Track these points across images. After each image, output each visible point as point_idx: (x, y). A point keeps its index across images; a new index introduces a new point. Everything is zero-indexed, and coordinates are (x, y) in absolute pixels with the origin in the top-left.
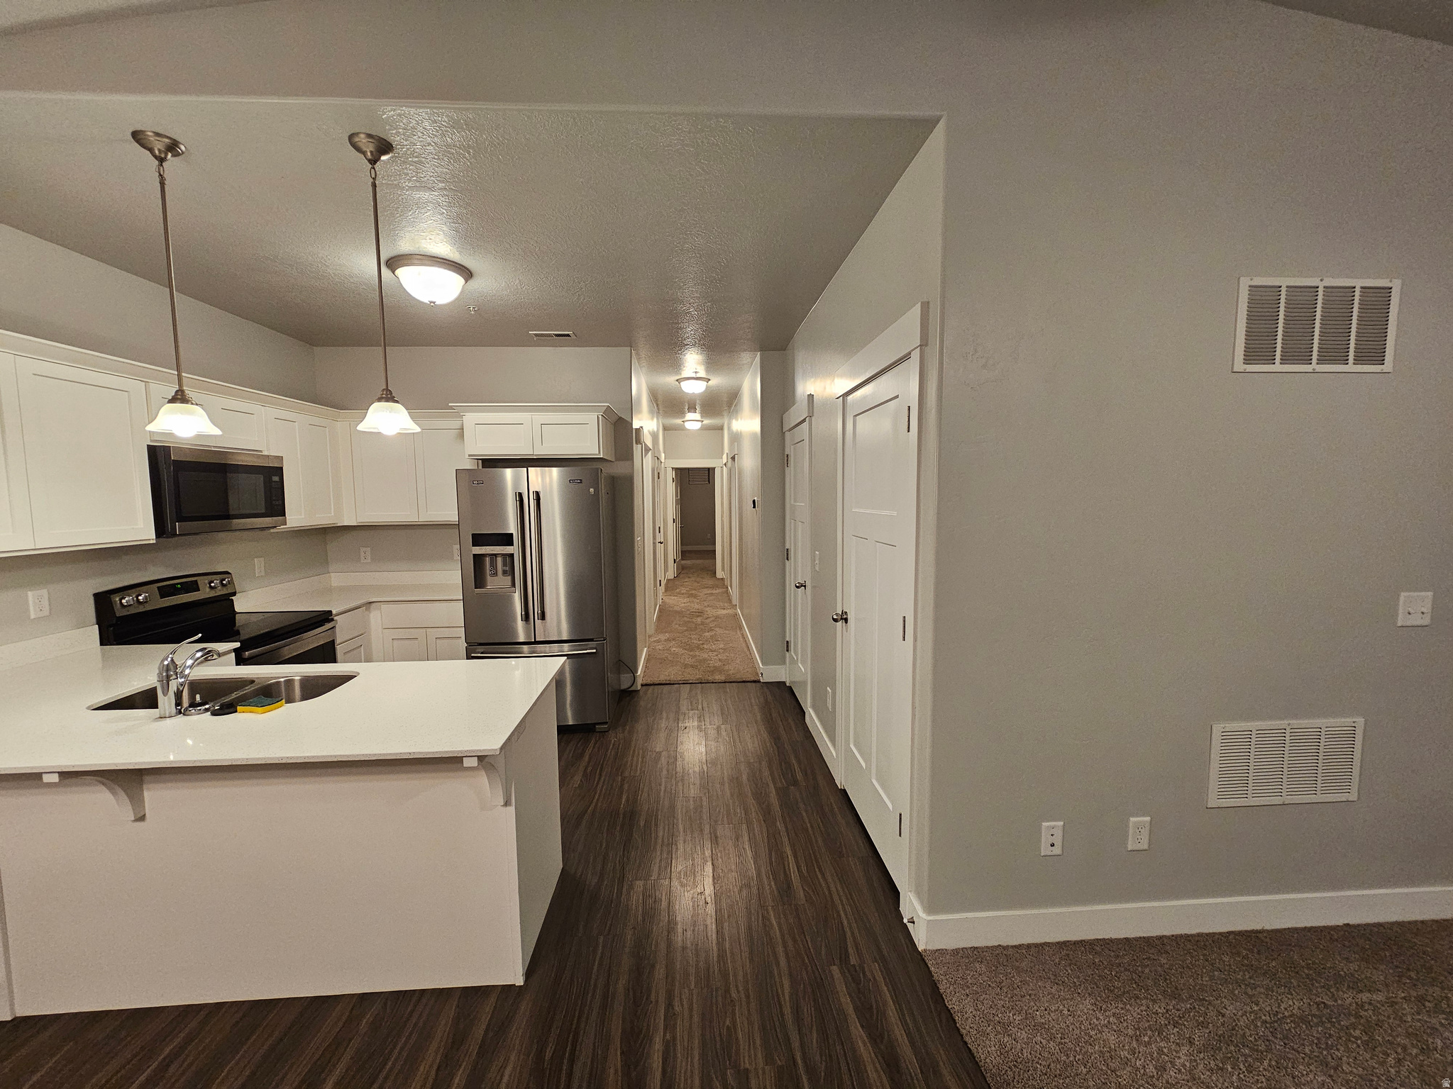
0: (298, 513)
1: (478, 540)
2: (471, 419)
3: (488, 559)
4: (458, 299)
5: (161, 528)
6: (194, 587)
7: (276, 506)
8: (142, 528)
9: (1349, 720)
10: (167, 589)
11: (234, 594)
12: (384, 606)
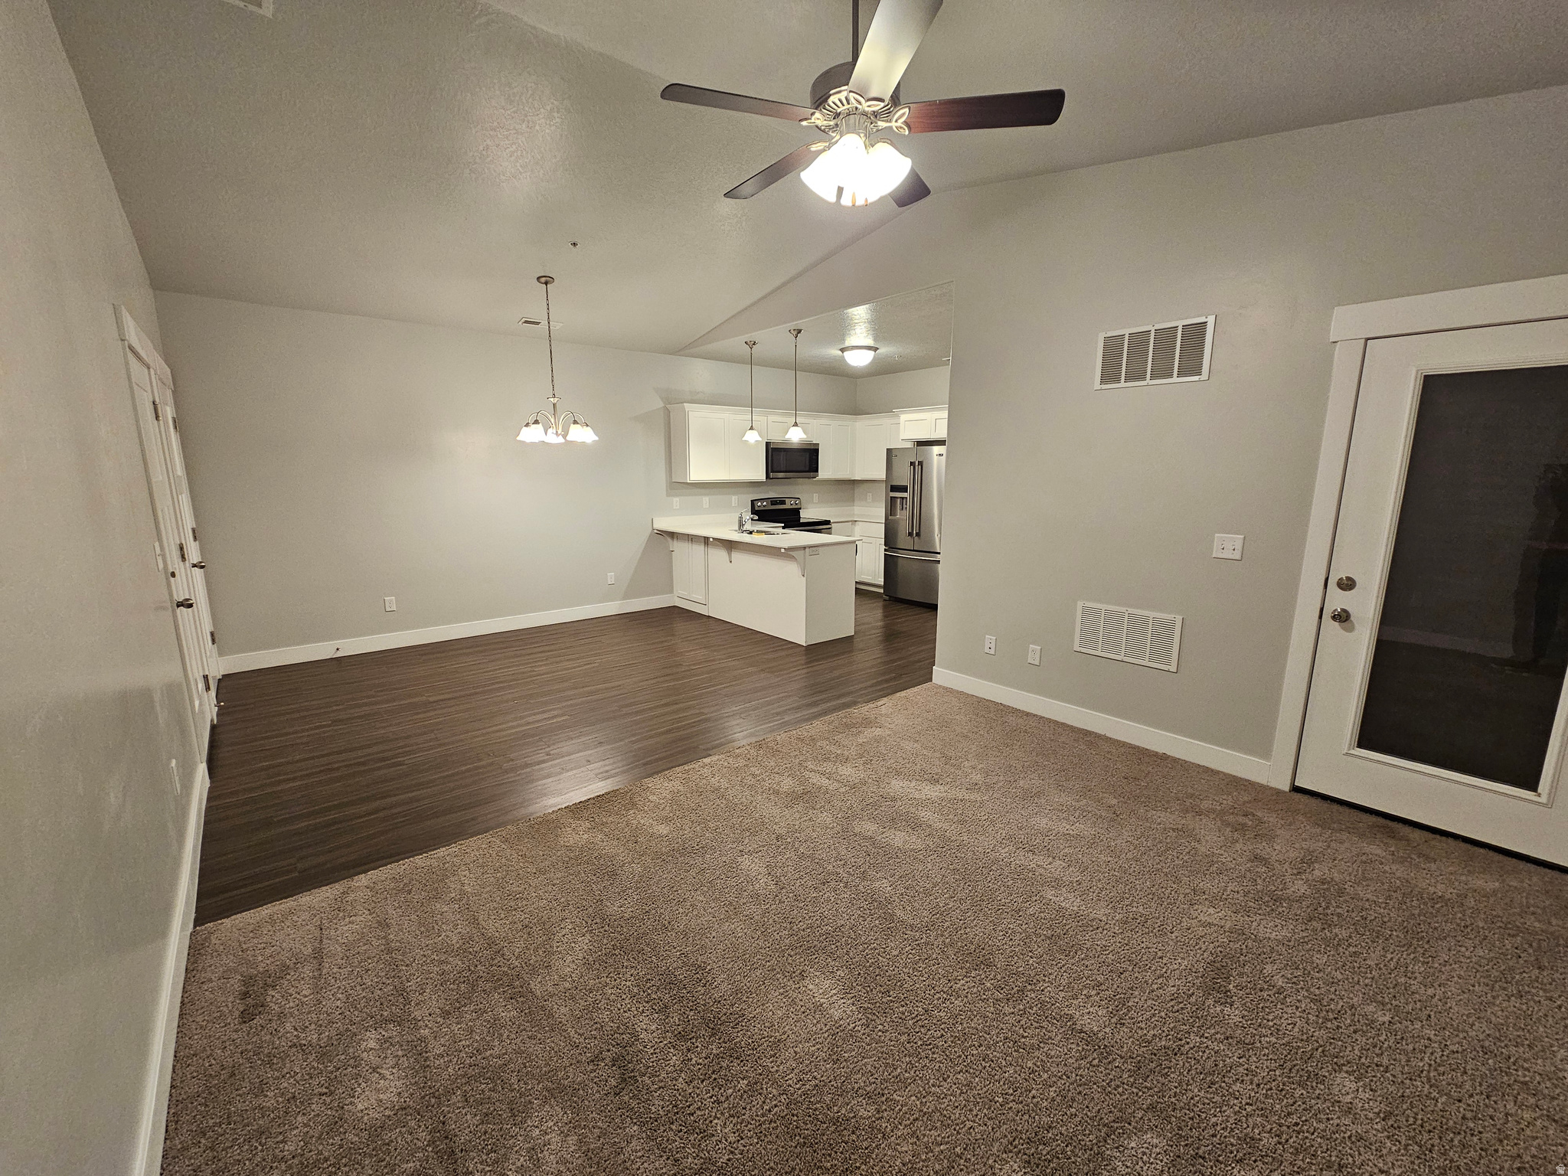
0: (826, 471)
1: (894, 488)
2: (904, 417)
3: (899, 500)
4: (871, 363)
5: (768, 476)
6: (783, 502)
7: (814, 468)
8: (761, 476)
9: (1171, 617)
10: (774, 501)
11: (800, 509)
12: (860, 523)
